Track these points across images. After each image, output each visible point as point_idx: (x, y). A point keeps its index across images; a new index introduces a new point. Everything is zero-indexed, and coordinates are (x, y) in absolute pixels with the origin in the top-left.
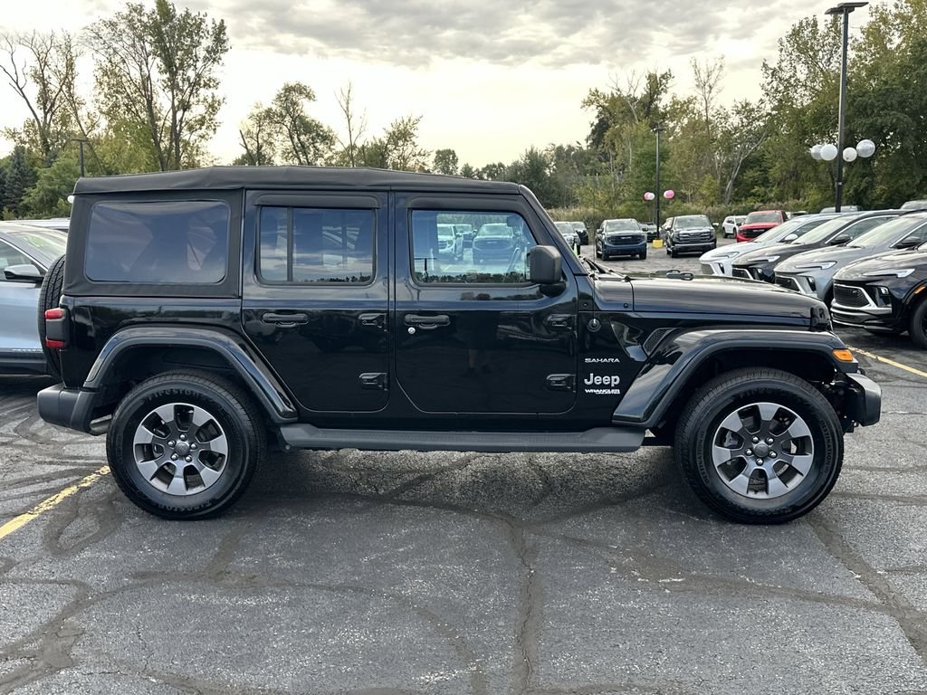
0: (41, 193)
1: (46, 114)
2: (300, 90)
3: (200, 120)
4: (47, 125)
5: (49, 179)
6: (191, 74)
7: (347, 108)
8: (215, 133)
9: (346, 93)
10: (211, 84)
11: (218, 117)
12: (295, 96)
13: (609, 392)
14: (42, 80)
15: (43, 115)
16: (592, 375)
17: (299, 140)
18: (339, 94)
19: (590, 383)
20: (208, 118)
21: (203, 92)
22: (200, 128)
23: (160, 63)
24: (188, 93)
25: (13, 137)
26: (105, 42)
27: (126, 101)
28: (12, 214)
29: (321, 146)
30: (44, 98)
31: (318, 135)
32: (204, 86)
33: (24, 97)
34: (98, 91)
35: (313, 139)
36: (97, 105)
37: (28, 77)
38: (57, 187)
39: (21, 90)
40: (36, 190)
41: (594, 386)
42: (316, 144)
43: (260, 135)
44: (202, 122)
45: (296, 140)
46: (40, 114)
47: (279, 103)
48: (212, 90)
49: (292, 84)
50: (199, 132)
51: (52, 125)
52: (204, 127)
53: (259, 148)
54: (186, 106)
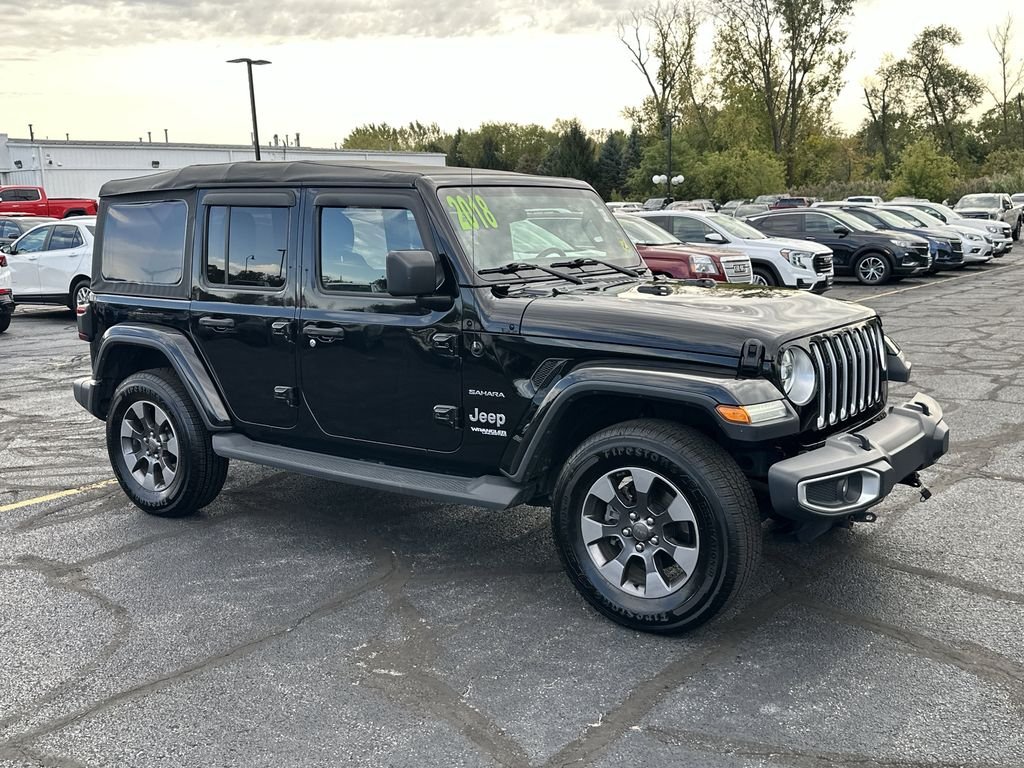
0: (644, 173)
1: (664, 89)
2: (943, 34)
3: (823, 81)
4: (665, 100)
5: (653, 158)
6: (815, 29)
7: (1004, 50)
8: (838, 94)
9: (1003, 32)
10: (838, 39)
11: (844, 75)
12: (936, 42)
13: (494, 432)
14: (663, 54)
15: (662, 91)
16: (476, 410)
17: (936, 94)
18: (993, 32)
19: (475, 420)
20: (832, 77)
21: (828, 48)
22: (823, 90)
23: (784, 22)
24: (810, 50)
25: (632, 115)
26: (724, 5)
27: (743, 67)
28: (619, 195)
29: (962, 99)
30: (665, 73)
31: (962, 86)
32: (829, 42)
33: (646, 74)
34: (715, 59)
35: (953, 92)
36: (713, 74)
37: (650, 51)
38: (658, 167)
39: (643, 66)
40: (640, 170)
41: (478, 424)
42: (956, 98)
43: (887, 93)
44: (824, 82)
45: (932, 95)
46: (659, 89)
47: (916, 52)
48: (838, 45)
49: (934, 26)
50: (821, 95)
51: (670, 100)
52: (827, 88)
53: (885, 107)
54: (807, 67)
